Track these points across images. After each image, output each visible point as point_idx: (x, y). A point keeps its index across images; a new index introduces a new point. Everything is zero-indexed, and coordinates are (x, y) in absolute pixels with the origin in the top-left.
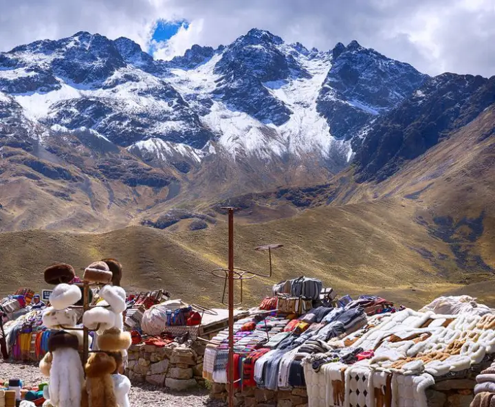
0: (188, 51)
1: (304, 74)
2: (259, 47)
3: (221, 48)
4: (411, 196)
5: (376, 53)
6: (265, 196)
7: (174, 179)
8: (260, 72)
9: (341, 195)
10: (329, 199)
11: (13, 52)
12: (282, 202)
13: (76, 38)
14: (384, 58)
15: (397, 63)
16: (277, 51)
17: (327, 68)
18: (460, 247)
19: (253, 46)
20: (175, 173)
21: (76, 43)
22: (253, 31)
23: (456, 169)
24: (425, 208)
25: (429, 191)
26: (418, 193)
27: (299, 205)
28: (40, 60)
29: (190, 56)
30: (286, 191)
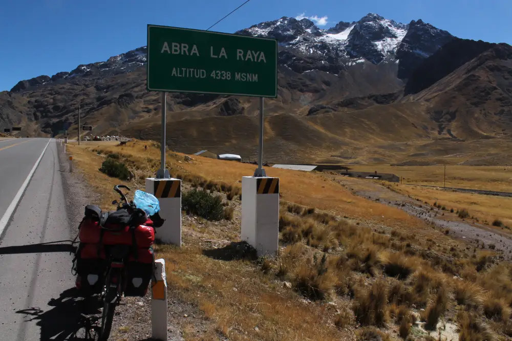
0: (337, 25)
1: (394, 36)
2: (371, 23)
3: (354, 23)
4: (427, 100)
5: (430, 25)
6: (363, 99)
7: (323, 89)
8: (371, 35)
9: (400, 98)
10: (393, 100)
11: (250, 28)
12: (371, 101)
13: (281, 20)
14: (434, 28)
15: (441, 30)
16: (381, 25)
17: (405, 33)
18: (442, 125)
19: (368, 23)
20: (324, 86)
21: (281, 22)
22: (370, 14)
23: (451, 88)
24: (432, 106)
25: (436, 98)
26: (431, 99)
27: (378, 102)
28: (263, 32)
29: (338, 27)
30: (373, 96)
